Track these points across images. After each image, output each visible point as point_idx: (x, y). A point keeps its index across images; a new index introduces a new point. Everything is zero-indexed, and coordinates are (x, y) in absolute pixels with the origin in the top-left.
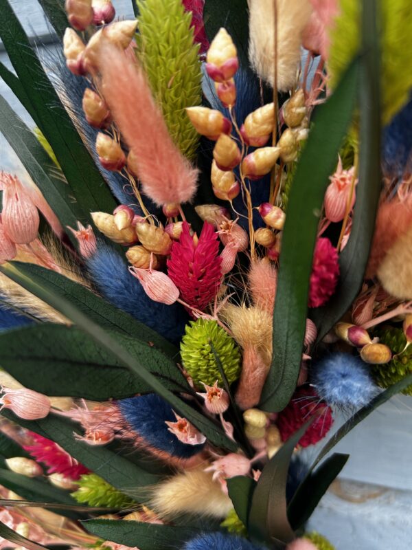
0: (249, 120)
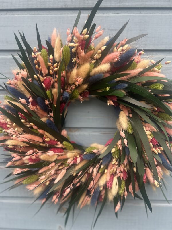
0: (54, 65)
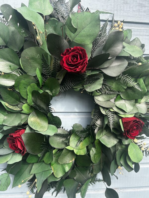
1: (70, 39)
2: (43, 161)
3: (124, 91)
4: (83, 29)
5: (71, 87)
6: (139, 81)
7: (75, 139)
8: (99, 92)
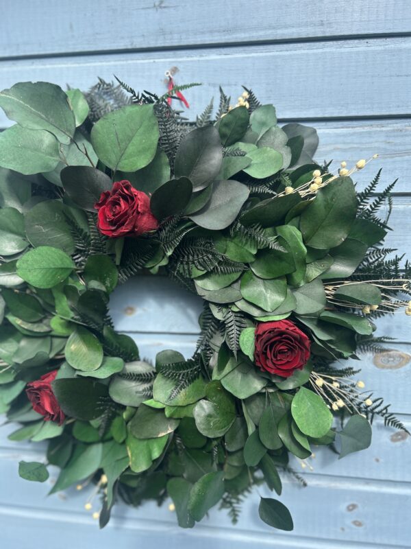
1: (110, 166)
2: (112, 439)
3: (253, 260)
4: (130, 140)
5: (139, 267)
6: (281, 231)
7: (168, 382)
8: (203, 269)
